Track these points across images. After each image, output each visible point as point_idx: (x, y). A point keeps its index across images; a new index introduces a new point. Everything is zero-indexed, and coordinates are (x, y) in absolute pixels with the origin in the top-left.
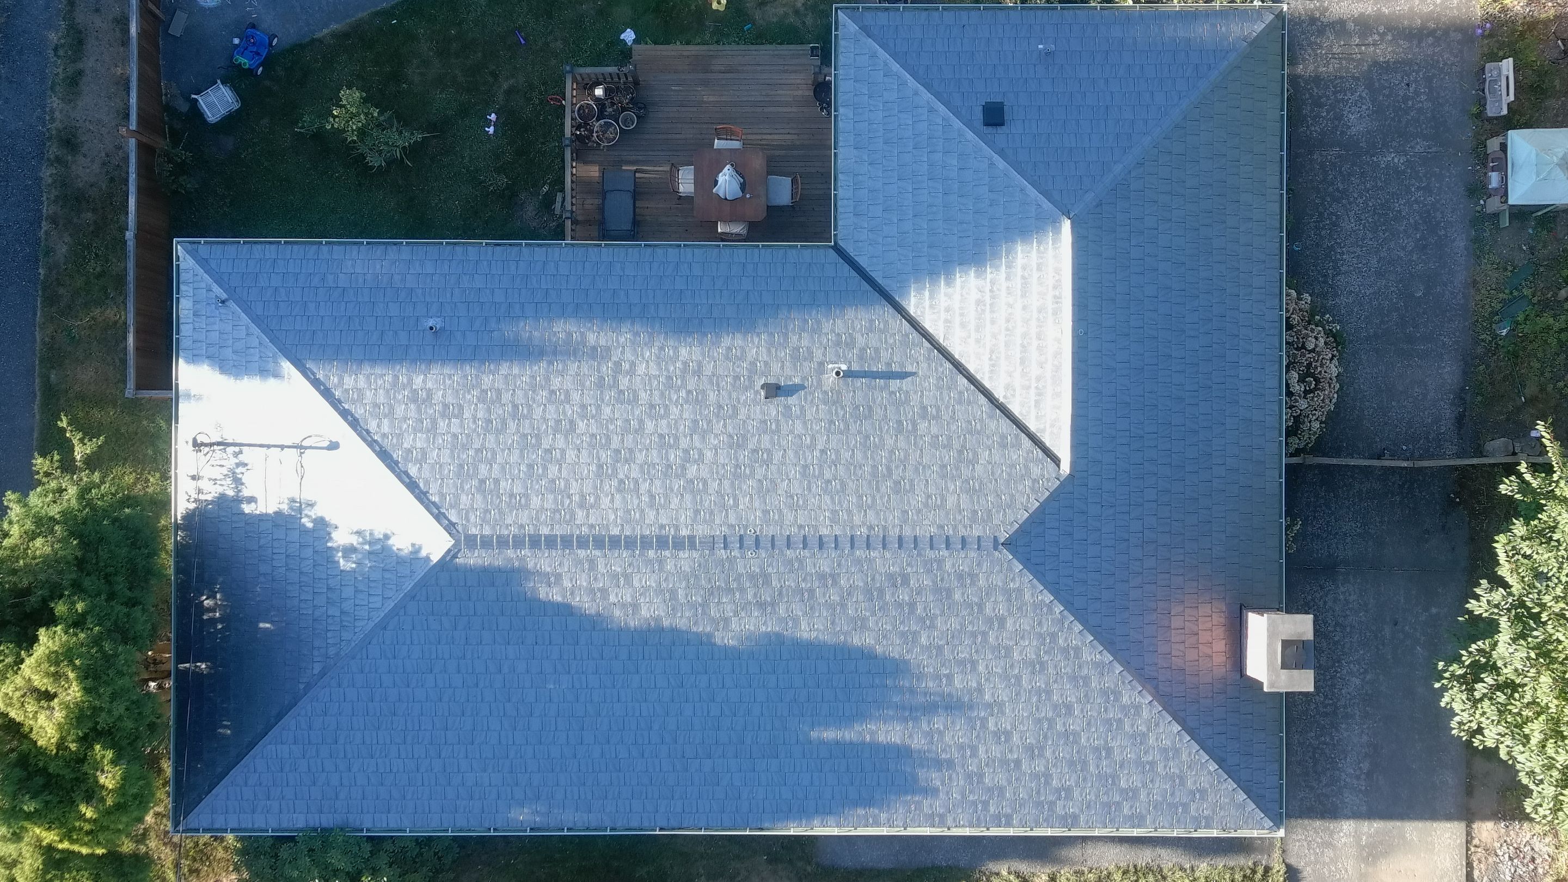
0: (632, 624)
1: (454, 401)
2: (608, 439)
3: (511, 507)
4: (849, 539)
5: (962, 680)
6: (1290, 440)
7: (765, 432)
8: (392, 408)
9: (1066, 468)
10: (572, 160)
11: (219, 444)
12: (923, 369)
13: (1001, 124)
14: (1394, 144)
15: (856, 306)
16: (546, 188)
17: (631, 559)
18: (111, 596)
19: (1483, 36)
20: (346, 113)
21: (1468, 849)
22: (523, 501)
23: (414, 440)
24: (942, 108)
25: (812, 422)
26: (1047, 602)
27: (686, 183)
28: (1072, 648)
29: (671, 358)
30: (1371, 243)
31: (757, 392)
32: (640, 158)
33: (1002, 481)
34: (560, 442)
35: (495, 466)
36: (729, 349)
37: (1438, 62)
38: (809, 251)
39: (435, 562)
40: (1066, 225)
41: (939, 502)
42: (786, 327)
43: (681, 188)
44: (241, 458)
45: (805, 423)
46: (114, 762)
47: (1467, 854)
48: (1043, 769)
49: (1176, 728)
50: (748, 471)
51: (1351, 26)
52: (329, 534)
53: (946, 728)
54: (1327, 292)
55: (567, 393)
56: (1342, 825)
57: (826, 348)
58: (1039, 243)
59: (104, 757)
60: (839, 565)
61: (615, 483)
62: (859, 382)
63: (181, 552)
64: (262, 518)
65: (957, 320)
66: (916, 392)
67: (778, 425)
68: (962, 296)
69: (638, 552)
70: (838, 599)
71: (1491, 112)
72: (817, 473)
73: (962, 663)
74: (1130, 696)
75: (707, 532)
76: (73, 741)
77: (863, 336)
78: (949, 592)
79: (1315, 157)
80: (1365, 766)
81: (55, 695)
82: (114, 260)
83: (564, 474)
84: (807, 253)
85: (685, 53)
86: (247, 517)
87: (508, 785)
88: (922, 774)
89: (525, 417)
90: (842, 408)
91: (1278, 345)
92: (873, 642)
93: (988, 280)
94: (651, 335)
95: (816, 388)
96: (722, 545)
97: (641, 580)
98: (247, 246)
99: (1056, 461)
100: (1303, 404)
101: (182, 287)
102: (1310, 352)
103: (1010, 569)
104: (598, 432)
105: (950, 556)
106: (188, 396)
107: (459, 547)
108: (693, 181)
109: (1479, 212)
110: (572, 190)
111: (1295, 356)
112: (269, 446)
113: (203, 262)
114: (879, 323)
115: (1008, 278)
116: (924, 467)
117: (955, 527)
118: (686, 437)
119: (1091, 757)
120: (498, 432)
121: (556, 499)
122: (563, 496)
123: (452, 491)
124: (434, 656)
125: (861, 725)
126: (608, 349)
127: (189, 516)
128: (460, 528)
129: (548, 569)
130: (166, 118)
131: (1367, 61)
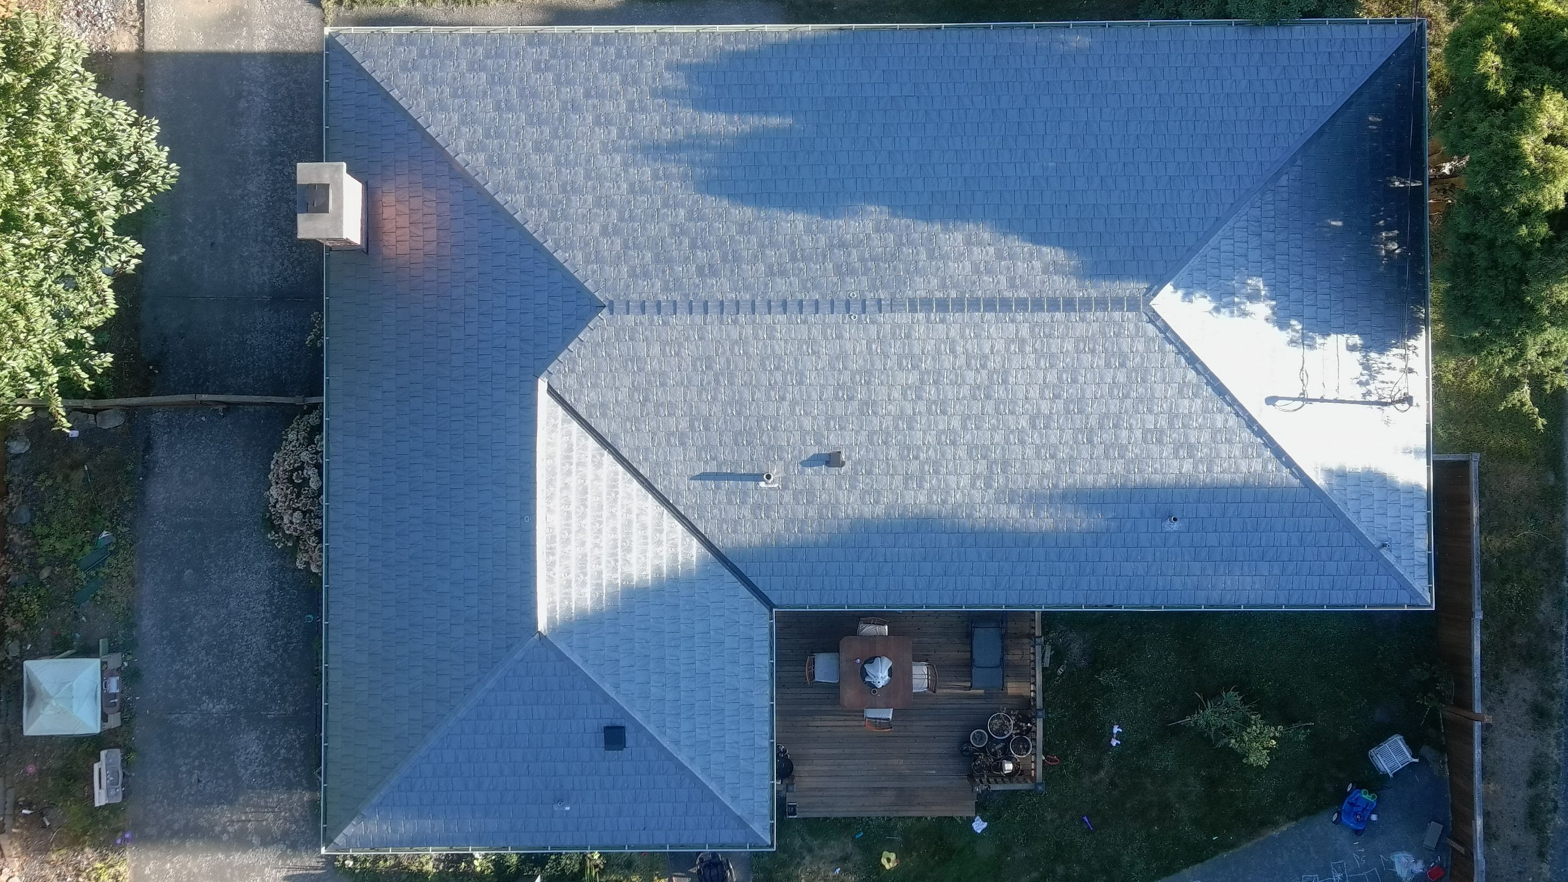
0: (971, 226)
1: (1151, 446)
2: (997, 410)
3: (1093, 338)
4: (757, 310)
5: (643, 174)
6: (317, 422)
7: (841, 417)
8: (1213, 439)
9: (542, 385)
10: (1034, 699)
11: (1386, 404)
12: (684, 484)
13: (607, 729)
14: (212, 722)
15: (750, 547)
16: (1060, 672)
17: (974, 289)
18: (1491, 245)
19: (124, 832)
20: (1263, 742)
21: (143, 24)
22: (1082, 346)
23: (1190, 407)
24: (666, 744)
25: (794, 428)
26: (560, 251)
27: (920, 675)
28: (534, 206)
29: (935, 491)
30: (236, 623)
31: (849, 458)
32: (968, 702)
33: (605, 370)
34: (1045, 407)
35: (1109, 380)
36: (877, 502)
37: (169, 804)
38: (797, 602)
39: (1169, 284)
40: (542, 625)
41: (668, 349)
42: (820, 525)
43: (925, 669)
44: (1364, 390)
45: (801, 427)
46: (1486, 77)
47: (143, 19)
48: (562, 89)
49: (431, 131)
50: (858, 377)
51: (256, 840)
52: (1274, 313)
53: (659, 130)
54: (280, 572)
55: (1038, 456)
56: (266, 46)
57: (781, 504)
58: (569, 608)
59: (1496, 83)
60: (766, 285)
61: (991, 365)
62: (747, 469)
63: (1421, 298)
64: (1341, 330)
65: (649, 532)
66: (691, 459)
67: (828, 424)
68: (645, 556)
69: (967, 295)
70: (768, 252)
71: (117, 754)
72: (789, 377)
73: (644, 191)
74: (478, 160)
75: (897, 316)
76: (1527, 98)
77: (744, 516)
78: (657, 259)
79: (291, 709)
80: (242, 104)
81: (1546, 141)
82: (1493, 595)
83: (1041, 374)
84: (799, 601)
85: (922, 808)
86: (1356, 331)
87: (1091, 69)
88: (682, 84)
89: (1080, 431)
90: (763, 443)
91: (331, 512)
92: (732, 210)
93: (619, 571)
94: (954, 515)
95: (790, 463)
96: (883, 302)
97: (964, 268)
98: (1361, 602)
99: (551, 391)
100: (305, 456)
101: (1425, 561)
102: (298, 509)
103: (597, 283)
104: (1007, 416)
105: (656, 294)
106: (1417, 452)
107: (1145, 298)
108: (914, 676)
109: (129, 654)
110: (1034, 669)
111: (313, 504)
112: (1336, 401)
113: (1404, 585)
114: (727, 530)
115: (600, 573)
116: (682, 383)
117: (651, 322)
118: (920, 412)
119: (515, 100)
120: (1106, 416)
121: (1049, 348)
122: (1042, 351)
123: (1152, 355)
124: (1168, 192)
125: (742, 131)
126: (998, 501)
127: (1414, 333)
128: (1145, 318)
129: (1055, 278)
130: (1443, 739)
131: (239, 805)
